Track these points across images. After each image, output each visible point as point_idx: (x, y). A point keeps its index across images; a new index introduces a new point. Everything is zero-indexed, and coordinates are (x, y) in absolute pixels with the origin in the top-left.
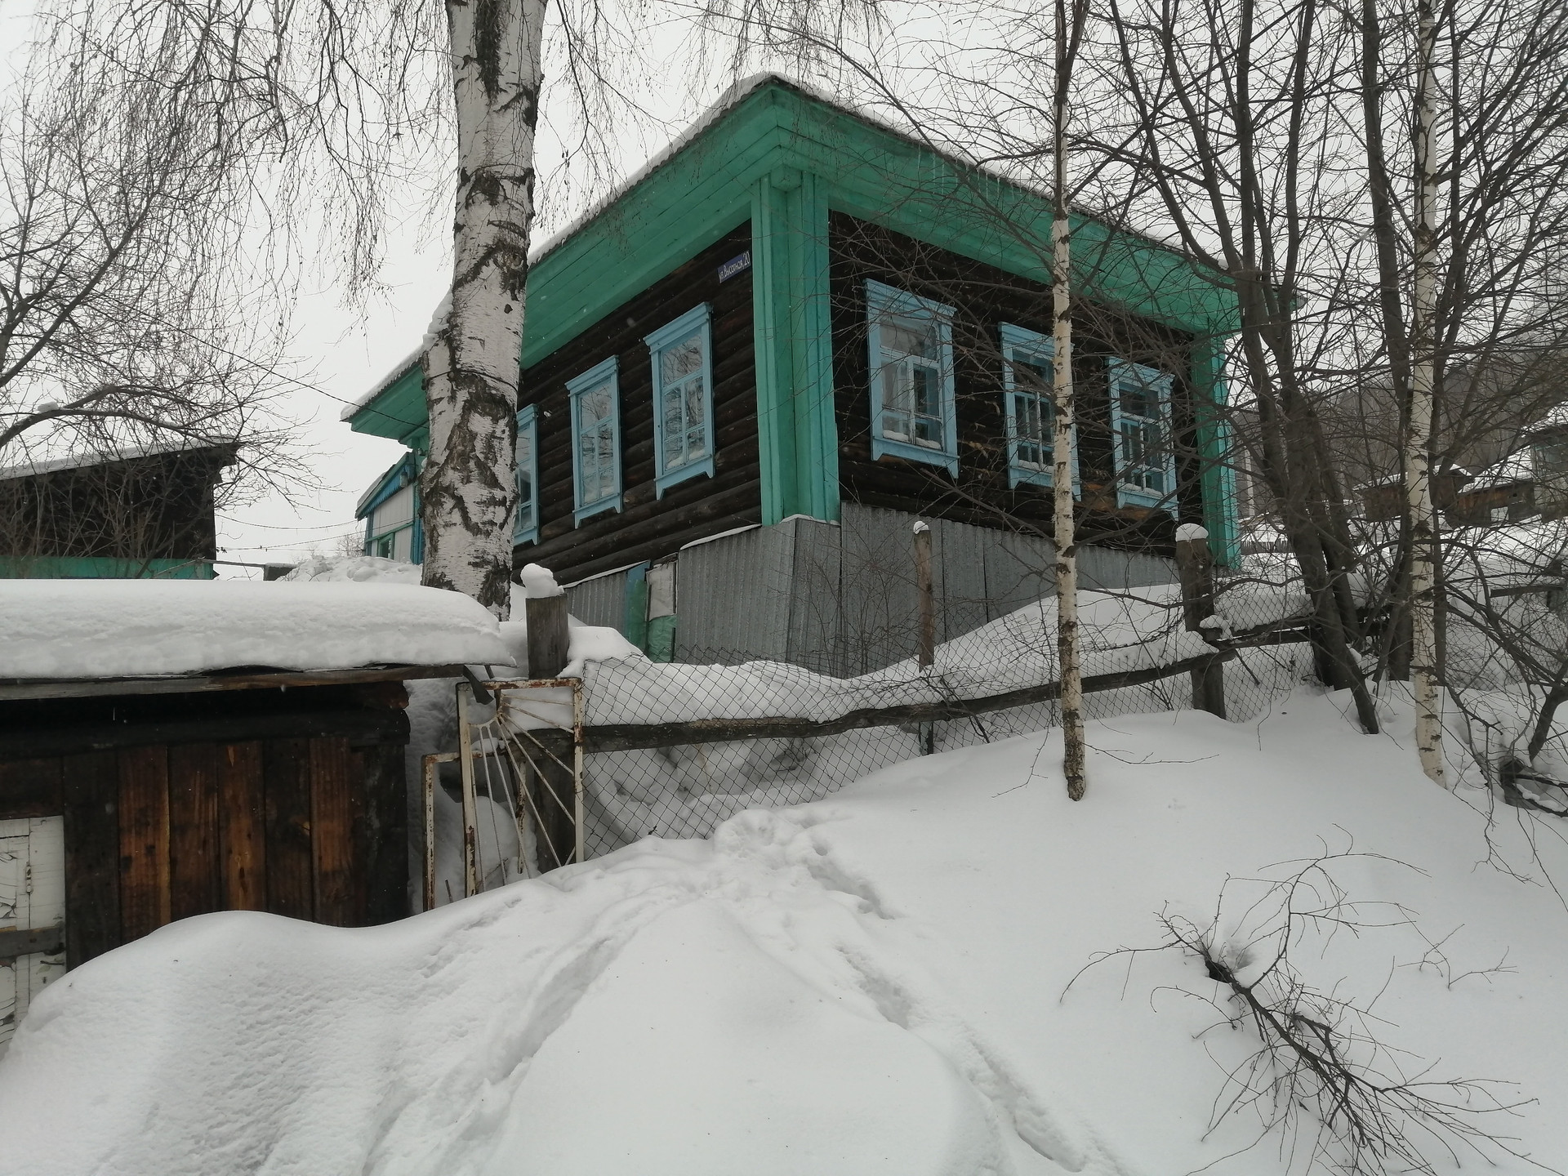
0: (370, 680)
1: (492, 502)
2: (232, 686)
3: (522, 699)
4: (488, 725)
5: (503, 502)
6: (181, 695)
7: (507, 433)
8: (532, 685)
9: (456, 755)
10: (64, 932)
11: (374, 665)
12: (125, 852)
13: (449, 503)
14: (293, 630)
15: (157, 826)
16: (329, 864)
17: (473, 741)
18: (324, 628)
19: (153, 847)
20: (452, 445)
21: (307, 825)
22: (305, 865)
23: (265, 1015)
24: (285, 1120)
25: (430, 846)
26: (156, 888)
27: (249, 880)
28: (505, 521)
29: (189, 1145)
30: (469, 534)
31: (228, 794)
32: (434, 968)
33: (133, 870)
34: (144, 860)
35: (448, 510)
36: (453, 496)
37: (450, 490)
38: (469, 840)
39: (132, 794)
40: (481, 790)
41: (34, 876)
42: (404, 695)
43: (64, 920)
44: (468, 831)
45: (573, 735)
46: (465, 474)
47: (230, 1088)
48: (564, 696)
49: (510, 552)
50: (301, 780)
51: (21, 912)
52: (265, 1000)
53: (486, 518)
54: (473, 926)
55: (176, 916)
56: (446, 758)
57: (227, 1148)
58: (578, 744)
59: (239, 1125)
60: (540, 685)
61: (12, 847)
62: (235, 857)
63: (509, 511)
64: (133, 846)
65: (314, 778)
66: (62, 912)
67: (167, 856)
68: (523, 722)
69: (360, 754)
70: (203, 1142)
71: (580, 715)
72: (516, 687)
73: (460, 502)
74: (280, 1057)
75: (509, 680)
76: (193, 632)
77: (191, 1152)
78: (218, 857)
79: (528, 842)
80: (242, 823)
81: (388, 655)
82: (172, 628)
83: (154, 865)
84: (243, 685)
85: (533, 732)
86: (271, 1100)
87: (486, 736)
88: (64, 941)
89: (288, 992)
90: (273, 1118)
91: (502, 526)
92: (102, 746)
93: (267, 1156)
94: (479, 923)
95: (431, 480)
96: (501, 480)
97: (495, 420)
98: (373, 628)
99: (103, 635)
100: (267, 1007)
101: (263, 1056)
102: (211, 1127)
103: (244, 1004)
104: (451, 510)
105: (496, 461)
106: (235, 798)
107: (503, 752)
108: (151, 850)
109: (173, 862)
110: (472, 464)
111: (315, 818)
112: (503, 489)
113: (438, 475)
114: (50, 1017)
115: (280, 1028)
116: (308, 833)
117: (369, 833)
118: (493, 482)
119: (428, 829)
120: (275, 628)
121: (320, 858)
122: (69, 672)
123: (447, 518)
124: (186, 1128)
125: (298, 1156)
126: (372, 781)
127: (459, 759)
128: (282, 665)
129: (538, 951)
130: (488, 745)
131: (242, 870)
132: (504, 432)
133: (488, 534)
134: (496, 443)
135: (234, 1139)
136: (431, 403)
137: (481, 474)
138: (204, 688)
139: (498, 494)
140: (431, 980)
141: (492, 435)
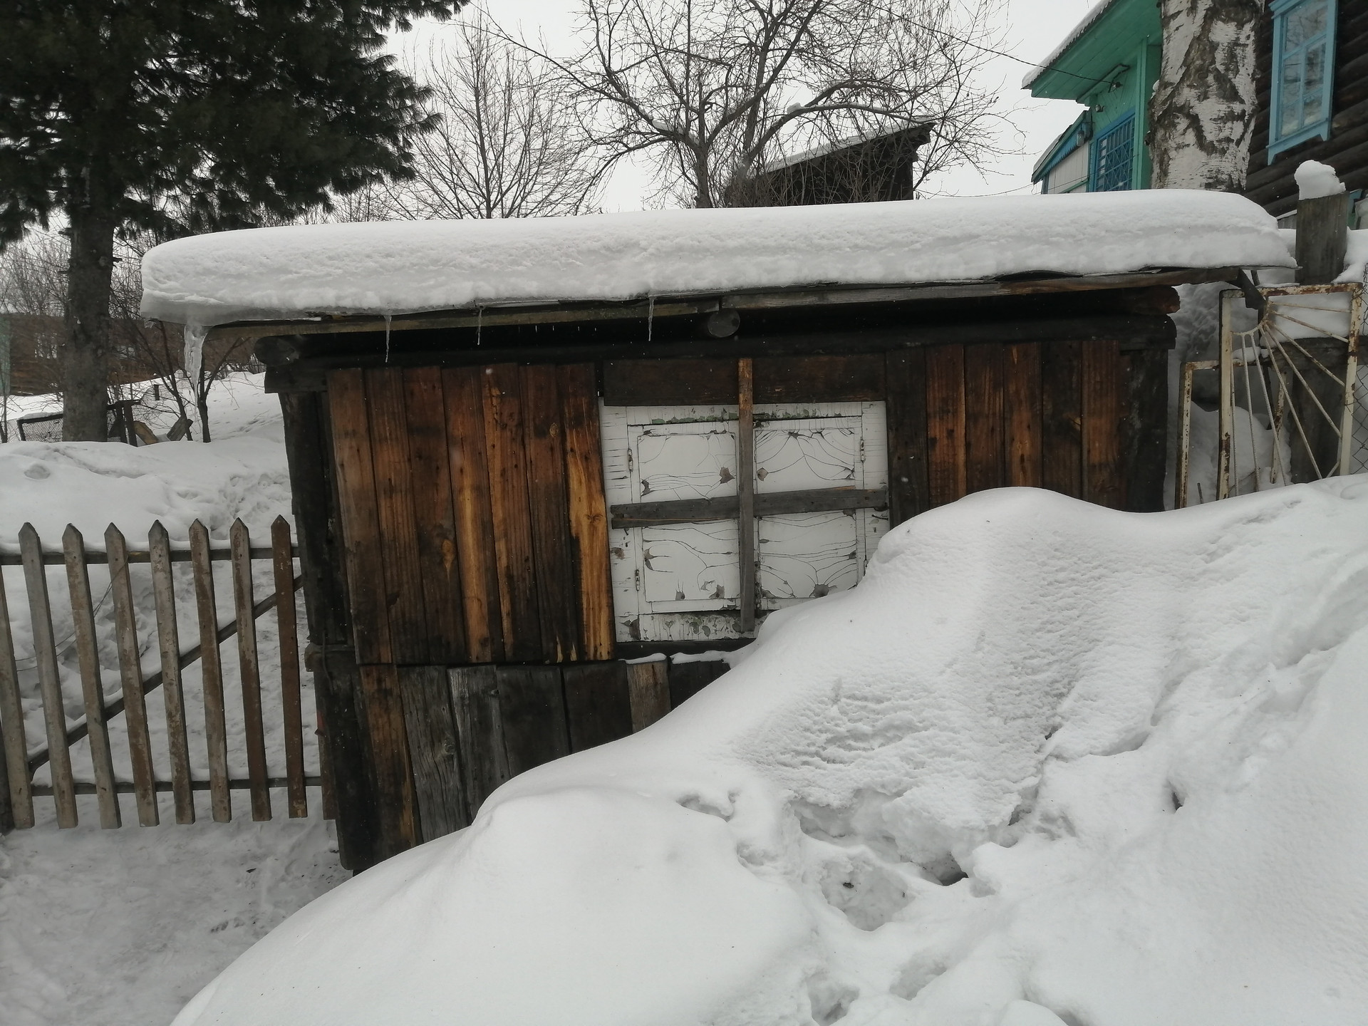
0: (1143, 284)
1: (1231, 117)
2: (1019, 291)
3: (1291, 307)
4: (1251, 333)
5: (1241, 117)
6: (976, 298)
7: (1252, 38)
8: (1304, 292)
9: (1216, 363)
10: (888, 494)
11: (1149, 268)
12: (931, 434)
13: (1182, 123)
14: (1074, 236)
15: (955, 413)
16: (1096, 458)
17: (1234, 349)
18: (1103, 233)
19: (952, 431)
20: (1189, 61)
21: (1078, 421)
22: (1075, 456)
23: (1061, 576)
24: (1083, 665)
25: (1185, 450)
26: (955, 464)
27: (1028, 465)
28: (1242, 137)
29: (1009, 669)
30: (1204, 154)
31: (1012, 388)
32: (1212, 556)
33: (937, 449)
34: (945, 442)
35: (1181, 131)
36: (1188, 116)
37: (1185, 110)
38: (1224, 446)
39: (936, 385)
40: (1240, 400)
41: (866, 448)
42: (1174, 300)
43: (887, 485)
44: (1224, 438)
45: (1347, 345)
46: (1202, 90)
47: (1037, 630)
48: (1340, 303)
49: (1244, 171)
50: (1074, 379)
51: (858, 475)
52: (1061, 563)
53: (1222, 136)
54: (1250, 521)
55: (970, 490)
56: (1204, 365)
57: (1039, 677)
58: (1353, 354)
59: (1046, 661)
60: (1313, 290)
61: (851, 425)
62: (1017, 445)
63: (1246, 126)
64: (937, 430)
65: (1086, 378)
66: (886, 480)
67: (963, 439)
68: (1290, 330)
69: (1127, 358)
70: (1020, 668)
71: (1358, 323)
72: (1285, 293)
73: (1195, 122)
74: (1076, 612)
75: (1279, 286)
76: (989, 241)
77: (1012, 674)
78: (1003, 444)
79: (1283, 453)
80: (1023, 416)
81: (1164, 259)
82: (971, 238)
83: (954, 448)
84: (1028, 290)
85: (1299, 341)
86: (1071, 647)
87: (1249, 345)
88: (887, 501)
89: (1079, 559)
90: (1072, 661)
91: (1238, 143)
92: (913, 345)
93: (1069, 690)
94: (1257, 519)
95: (1164, 103)
96: (1241, 92)
97: (1240, 26)
98: (1150, 232)
99: (918, 246)
100: (1062, 569)
101: (1062, 609)
102: (1025, 658)
103: (1044, 564)
104: (1185, 131)
105: (1238, 71)
106: (1017, 392)
107: (1266, 363)
108: (951, 433)
109: (968, 446)
110: (1210, 79)
111: (1085, 415)
112: (1242, 102)
113: (1172, 96)
114: (894, 555)
115: (1074, 588)
116: (1078, 428)
117: (1130, 433)
118: (1233, 95)
119: (1185, 433)
120: (1058, 235)
121: (1089, 451)
122: (894, 278)
123: (1179, 140)
124: (1006, 654)
125: (1096, 696)
126: (1135, 385)
127: (1219, 367)
128: (1064, 270)
129: (1324, 551)
130: (1250, 354)
131: (1022, 456)
132: (1248, 37)
133: (1223, 152)
134: (1239, 51)
135: (1044, 671)
136: (1166, 20)
137: (1219, 88)
138: (995, 293)
139: (1237, 108)
140: (1211, 565)
141: (1236, 43)
